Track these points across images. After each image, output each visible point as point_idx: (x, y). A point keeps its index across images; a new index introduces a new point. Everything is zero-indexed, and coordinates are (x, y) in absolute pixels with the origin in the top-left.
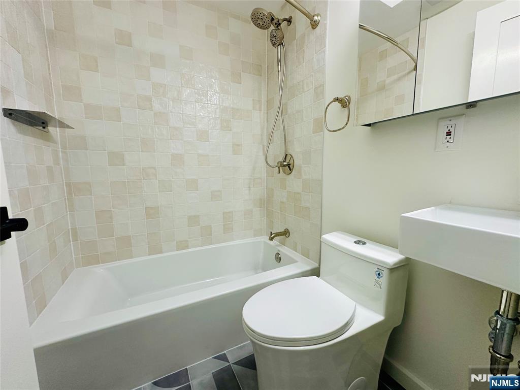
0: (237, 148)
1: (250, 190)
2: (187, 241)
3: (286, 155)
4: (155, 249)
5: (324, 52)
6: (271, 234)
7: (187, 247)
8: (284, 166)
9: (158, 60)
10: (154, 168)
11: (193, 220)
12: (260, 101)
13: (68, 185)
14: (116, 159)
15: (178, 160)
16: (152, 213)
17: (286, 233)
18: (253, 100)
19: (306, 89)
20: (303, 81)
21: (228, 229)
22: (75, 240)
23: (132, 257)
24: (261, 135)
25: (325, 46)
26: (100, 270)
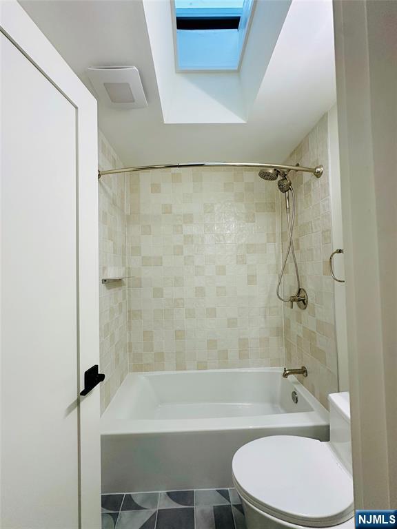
0: (251, 279)
1: (265, 318)
2: (206, 362)
3: (300, 290)
4: (181, 366)
5: (329, 200)
6: (285, 371)
7: (206, 368)
8: (299, 300)
9: (188, 219)
10: (183, 299)
11: (212, 344)
12: (274, 234)
13: (129, 312)
14: (158, 293)
15: (200, 291)
16: (179, 335)
17: (303, 371)
18: (267, 234)
19: (314, 230)
20: (311, 222)
21: (243, 355)
22: (130, 351)
23: (163, 370)
24: (277, 265)
25: (329, 195)
26: (142, 377)
